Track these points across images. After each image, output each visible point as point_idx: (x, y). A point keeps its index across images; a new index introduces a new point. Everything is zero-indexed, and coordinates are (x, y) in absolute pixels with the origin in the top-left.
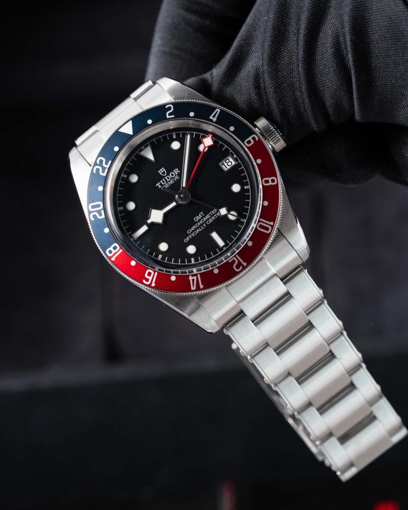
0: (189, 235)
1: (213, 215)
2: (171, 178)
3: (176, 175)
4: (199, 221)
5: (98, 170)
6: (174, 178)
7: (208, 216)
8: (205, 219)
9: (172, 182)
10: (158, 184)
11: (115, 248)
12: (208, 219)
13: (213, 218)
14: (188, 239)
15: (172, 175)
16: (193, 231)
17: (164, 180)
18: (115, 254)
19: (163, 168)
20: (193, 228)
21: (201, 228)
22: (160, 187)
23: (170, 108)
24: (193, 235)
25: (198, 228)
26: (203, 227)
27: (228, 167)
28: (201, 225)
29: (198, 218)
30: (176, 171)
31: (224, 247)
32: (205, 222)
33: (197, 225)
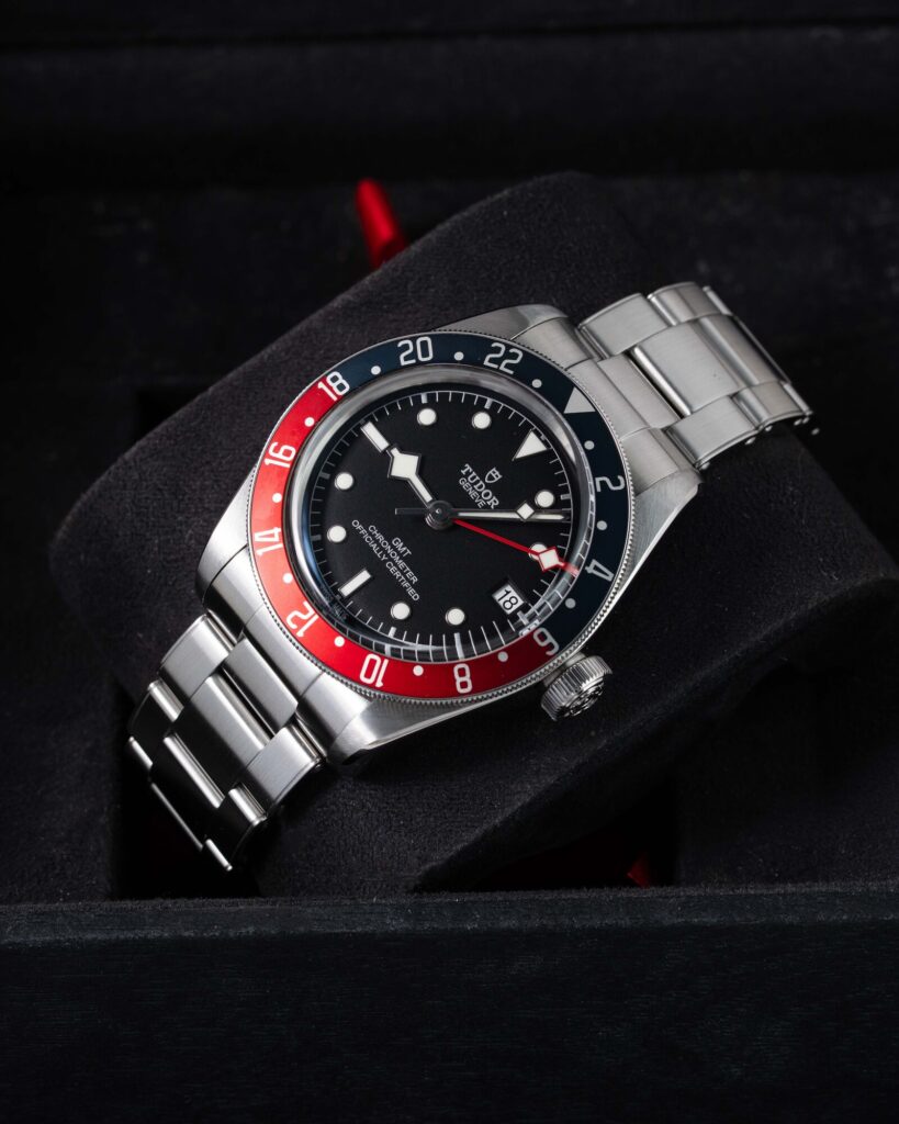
0: (367, 529)
1: (404, 574)
2: (480, 493)
3: (486, 501)
4: (393, 547)
5: (497, 350)
6: (481, 498)
7: (402, 564)
8: (397, 558)
9: (472, 494)
10: (469, 468)
11: (341, 387)
12: (395, 565)
13: (398, 574)
14: (359, 527)
15: (487, 495)
16: (373, 537)
17: (477, 478)
18: (331, 388)
19: (500, 476)
20: (380, 537)
21: (378, 551)
22: (463, 472)
23: (617, 483)
24: (366, 537)
25: (379, 545)
26: (382, 555)
27: (501, 603)
28: (385, 552)
29: (399, 545)
30: (494, 502)
31: (341, 594)
32: (392, 560)
33: (385, 544)
